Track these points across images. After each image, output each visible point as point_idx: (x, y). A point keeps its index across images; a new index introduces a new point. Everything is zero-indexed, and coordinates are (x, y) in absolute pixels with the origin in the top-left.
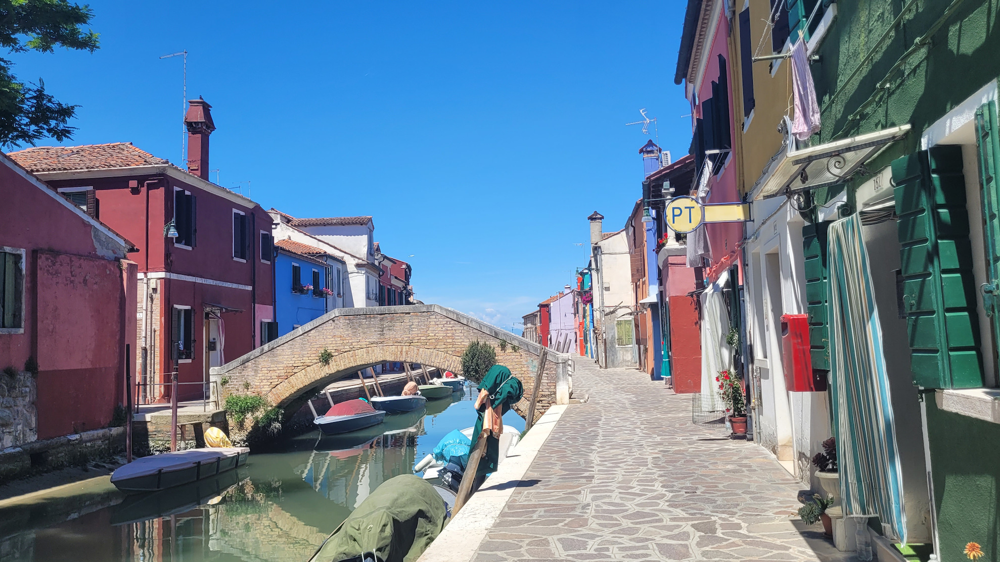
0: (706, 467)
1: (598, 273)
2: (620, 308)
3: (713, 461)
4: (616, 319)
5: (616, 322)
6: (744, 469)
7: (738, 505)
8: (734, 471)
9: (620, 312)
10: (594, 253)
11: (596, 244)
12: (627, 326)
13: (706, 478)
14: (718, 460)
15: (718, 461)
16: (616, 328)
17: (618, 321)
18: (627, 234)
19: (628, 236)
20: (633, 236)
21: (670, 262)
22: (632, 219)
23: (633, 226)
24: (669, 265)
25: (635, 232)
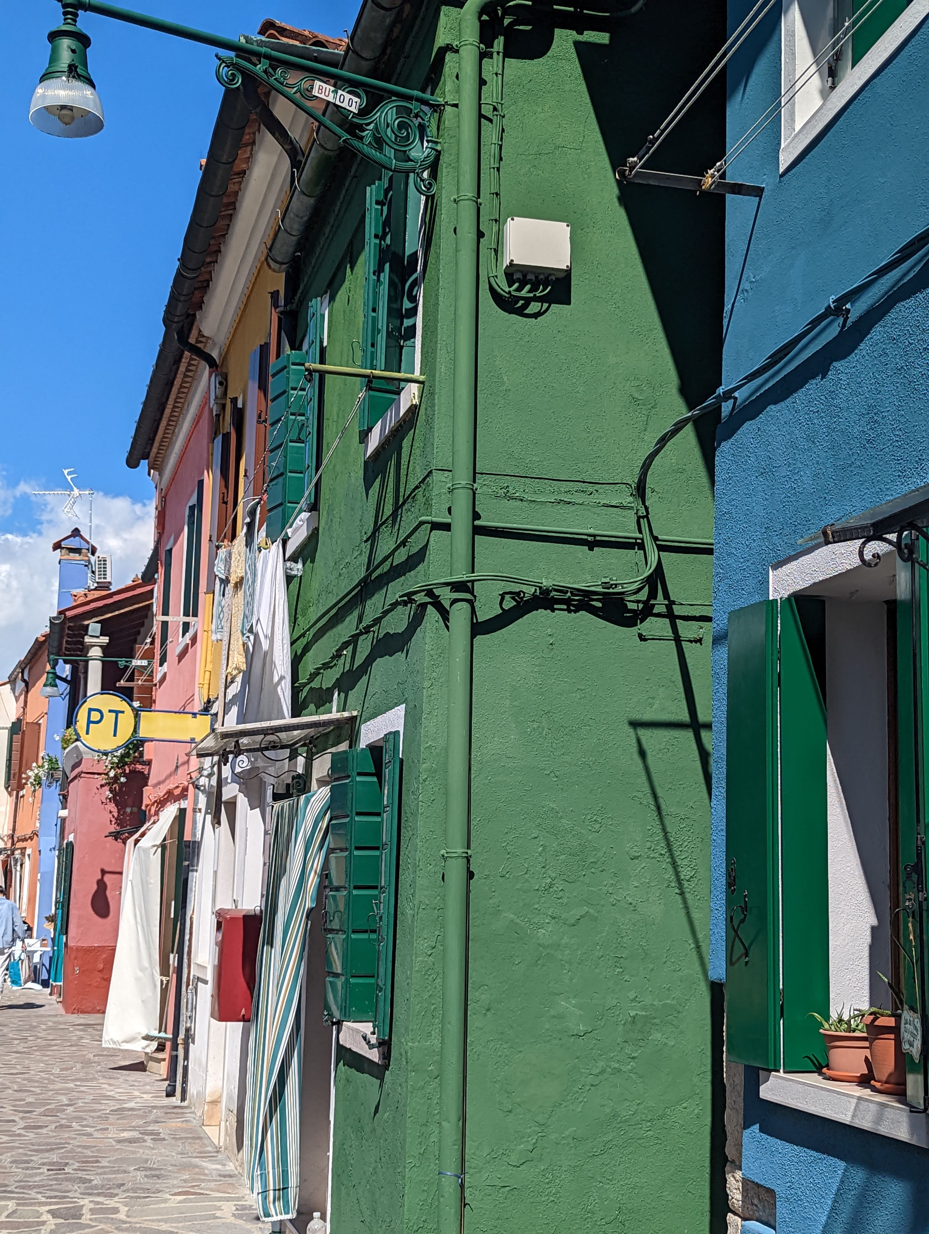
0: (90, 1135)
3: (102, 1127)
6: (146, 1137)
7: (123, 1185)
8: (131, 1141)
13: (85, 1151)
14: (112, 1124)
15: (110, 1127)
18: (13, 690)
19: (14, 693)
20: (23, 697)
21: (84, 770)
22: (25, 667)
23: (24, 680)
24: (83, 775)
25: (27, 692)
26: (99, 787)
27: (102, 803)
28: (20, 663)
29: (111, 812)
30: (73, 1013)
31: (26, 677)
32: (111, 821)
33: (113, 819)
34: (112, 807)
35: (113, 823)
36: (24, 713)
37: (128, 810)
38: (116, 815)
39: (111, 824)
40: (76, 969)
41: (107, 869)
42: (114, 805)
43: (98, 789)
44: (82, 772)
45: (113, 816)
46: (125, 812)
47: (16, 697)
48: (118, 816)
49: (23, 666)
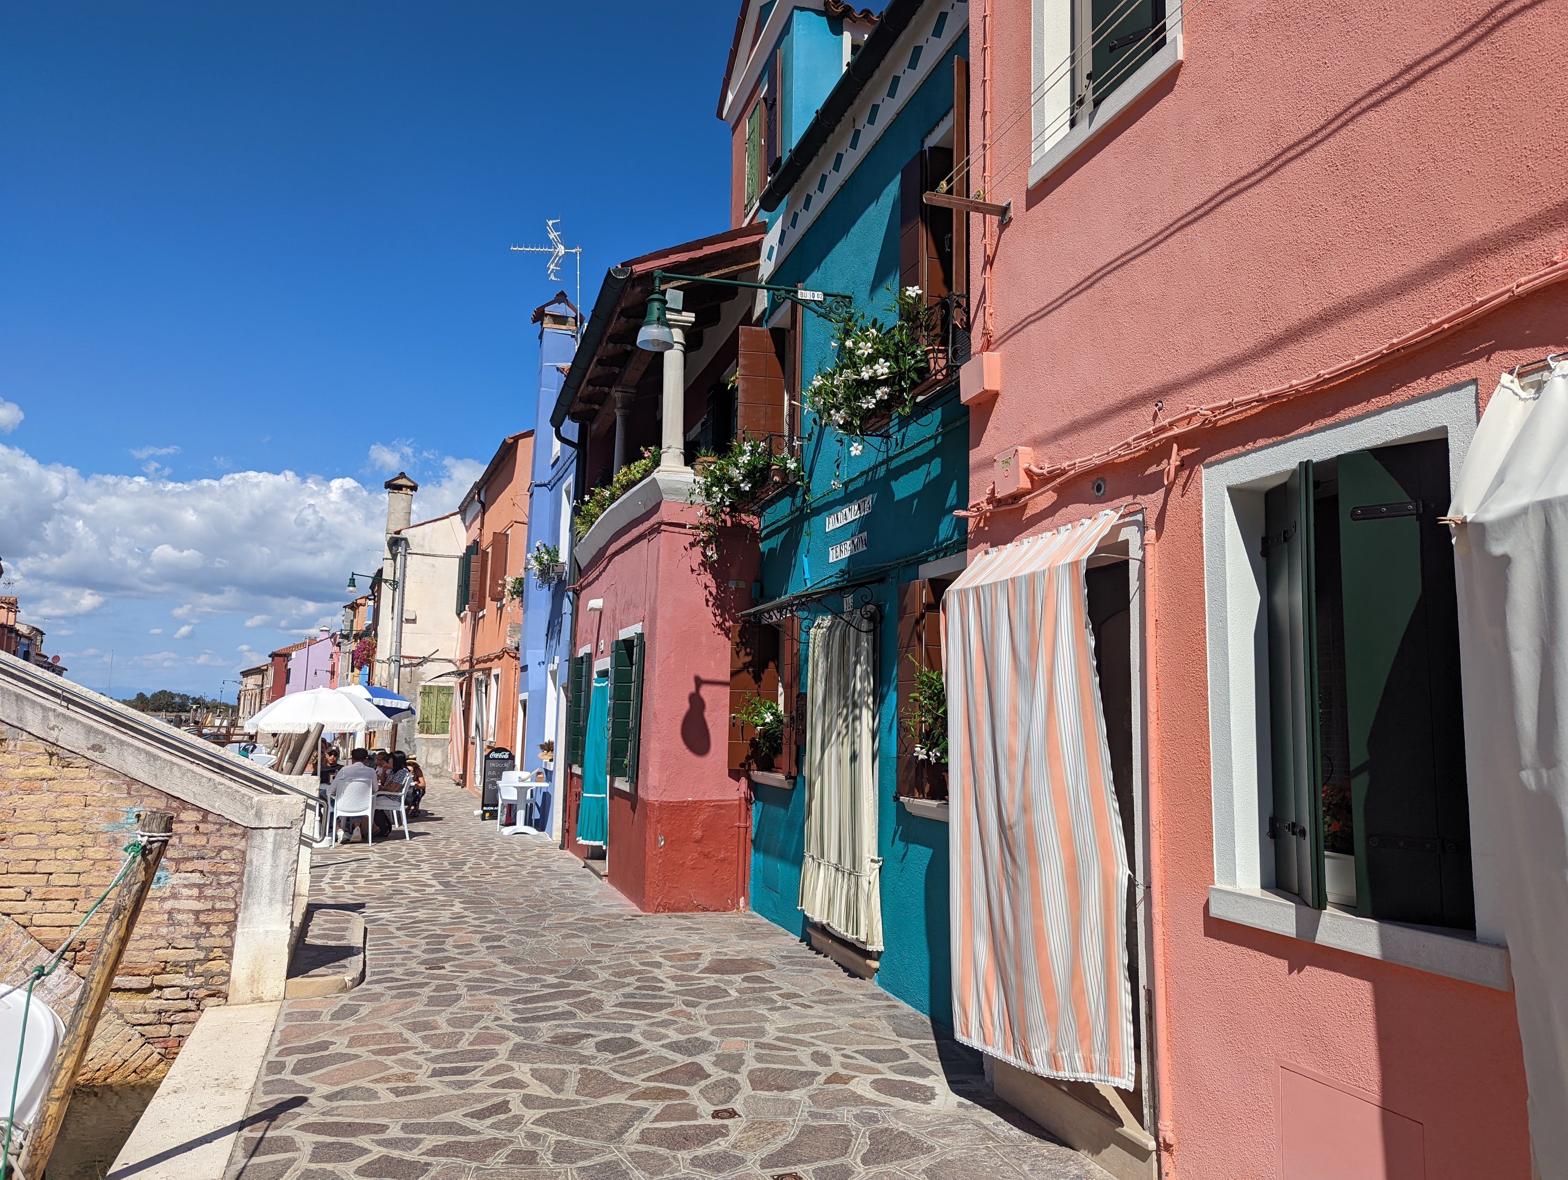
1: (394, 590)
2: (433, 660)
4: (423, 683)
5: (420, 689)
9: (430, 671)
10: (391, 550)
11: (398, 532)
12: (442, 698)
16: (419, 699)
17: (424, 687)
18: (464, 520)
19: (464, 523)
20: (478, 522)
21: (666, 520)
22: (482, 487)
23: (480, 502)
24: (663, 527)
25: (484, 513)
26: (688, 546)
27: (693, 571)
28: (476, 485)
29: (706, 587)
30: (656, 912)
31: (482, 499)
32: (707, 601)
33: (711, 599)
34: (707, 578)
35: (710, 604)
36: (481, 535)
37: (732, 585)
38: (714, 591)
39: (707, 605)
40: (660, 838)
41: (704, 676)
42: (710, 576)
43: (686, 549)
44: (661, 523)
45: (711, 593)
46: (727, 588)
47: (466, 527)
48: (717, 593)
49: (480, 486)
